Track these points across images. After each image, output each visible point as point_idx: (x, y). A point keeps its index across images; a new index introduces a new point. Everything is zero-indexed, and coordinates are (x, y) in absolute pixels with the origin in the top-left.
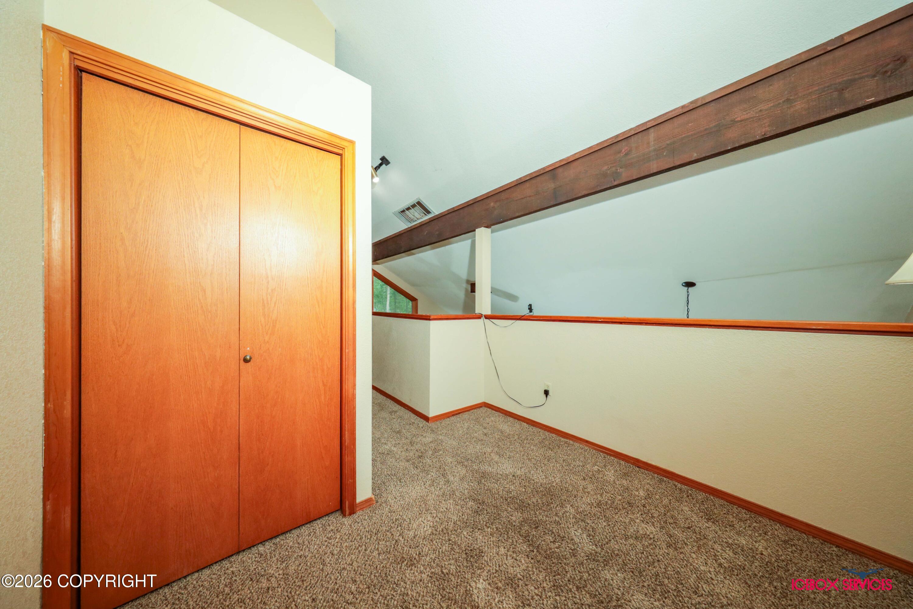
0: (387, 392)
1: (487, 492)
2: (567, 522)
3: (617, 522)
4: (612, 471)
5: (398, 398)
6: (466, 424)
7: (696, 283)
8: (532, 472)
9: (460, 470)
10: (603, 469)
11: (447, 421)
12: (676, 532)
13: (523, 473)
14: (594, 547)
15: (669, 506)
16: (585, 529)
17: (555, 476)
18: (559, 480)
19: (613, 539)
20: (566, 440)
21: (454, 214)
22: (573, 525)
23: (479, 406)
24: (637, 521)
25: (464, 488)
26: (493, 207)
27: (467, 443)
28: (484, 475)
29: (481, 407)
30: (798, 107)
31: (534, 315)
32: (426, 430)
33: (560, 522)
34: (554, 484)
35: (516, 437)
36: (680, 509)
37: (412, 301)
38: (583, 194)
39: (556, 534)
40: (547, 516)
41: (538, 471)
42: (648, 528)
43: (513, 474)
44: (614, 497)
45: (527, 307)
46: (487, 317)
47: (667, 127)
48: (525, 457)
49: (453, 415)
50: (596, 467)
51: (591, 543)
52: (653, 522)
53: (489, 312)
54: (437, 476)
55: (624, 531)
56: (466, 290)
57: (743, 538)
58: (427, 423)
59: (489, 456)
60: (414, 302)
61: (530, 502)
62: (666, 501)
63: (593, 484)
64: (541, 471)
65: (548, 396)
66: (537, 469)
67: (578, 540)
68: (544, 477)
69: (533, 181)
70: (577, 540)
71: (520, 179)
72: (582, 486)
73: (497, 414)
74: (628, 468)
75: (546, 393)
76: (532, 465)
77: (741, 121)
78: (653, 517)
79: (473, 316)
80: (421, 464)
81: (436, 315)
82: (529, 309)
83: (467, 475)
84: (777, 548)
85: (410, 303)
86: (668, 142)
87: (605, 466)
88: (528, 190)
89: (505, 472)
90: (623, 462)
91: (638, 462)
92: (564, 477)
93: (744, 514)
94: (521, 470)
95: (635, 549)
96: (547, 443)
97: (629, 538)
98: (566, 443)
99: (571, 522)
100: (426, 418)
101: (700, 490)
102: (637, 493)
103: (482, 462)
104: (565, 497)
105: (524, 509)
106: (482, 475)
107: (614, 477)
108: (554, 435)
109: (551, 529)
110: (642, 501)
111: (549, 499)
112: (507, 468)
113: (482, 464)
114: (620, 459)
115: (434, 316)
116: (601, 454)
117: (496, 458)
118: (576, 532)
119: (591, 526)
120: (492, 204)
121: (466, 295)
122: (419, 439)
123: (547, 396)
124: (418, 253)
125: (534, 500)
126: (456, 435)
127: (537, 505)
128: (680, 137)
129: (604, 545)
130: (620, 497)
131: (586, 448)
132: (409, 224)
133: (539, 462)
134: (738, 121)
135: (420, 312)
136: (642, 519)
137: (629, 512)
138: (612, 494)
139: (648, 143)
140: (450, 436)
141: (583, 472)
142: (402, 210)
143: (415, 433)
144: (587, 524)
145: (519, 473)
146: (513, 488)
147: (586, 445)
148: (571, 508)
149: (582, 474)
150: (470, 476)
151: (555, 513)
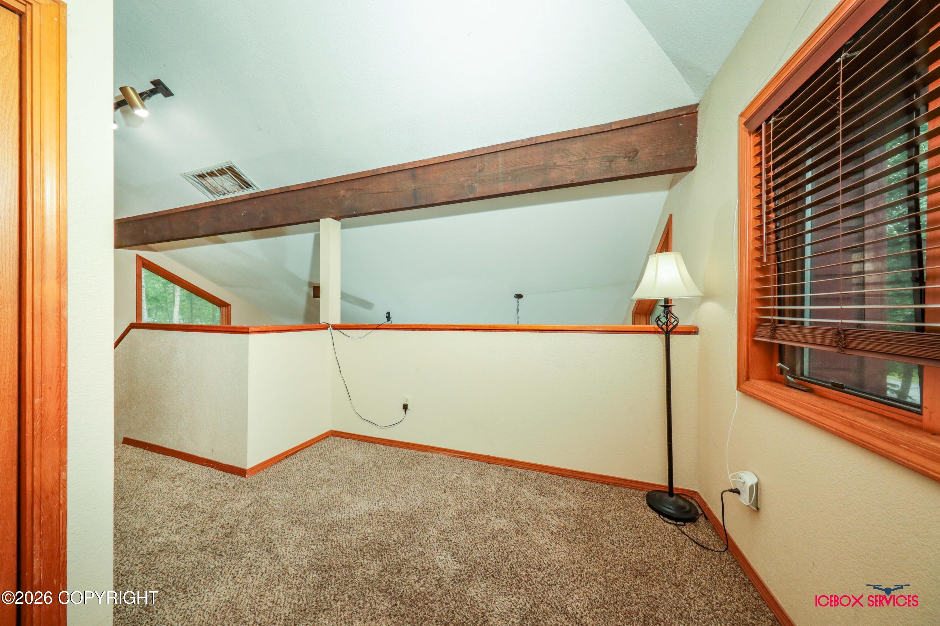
0: (167, 446)
1: (335, 549)
2: (431, 549)
3: (476, 527)
4: (469, 475)
5: (188, 452)
6: (306, 465)
7: (524, 295)
8: (392, 502)
9: (296, 532)
10: (460, 475)
11: (277, 467)
12: (521, 517)
13: (381, 508)
14: (458, 565)
15: (514, 493)
16: (449, 548)
17: (416, 498)
18: (421, 502)
19: (474, 547)
20: (425, 453)
21: (289, 195)
22: (437, 550)
23: (325, 436)
24: (492, 518)
25: (302, 557)
26: (344, 196)
27: (307, 491)
28: (331, 528)
29: (328, 437)
30: (590, 166)
31: (393, 323)
32: (240, 490)
33: (424, 551)
34: (416, 509)
35: (372, 464)
36: (522, 493)
37: (220, 307)
38: (442, 201)
39: (420, 568)
40: (410, 551)
41: (398, 499)
42: (501, 522)
43: (369, 512)
44: (472, 502)
45: (385, 315)
46: (335, 327)
47: (511, 155)
48: (383, 486)
49: (286, 457)
50: (455, 475)
51: (455, 563)
52: (504, 515)
53: (338, 322)
54: (258, 556)
55: (483, 534)
56: (308, 295)
57: (562, 501)
58: (243, 479)
59: (338, 498)
60: (224, 309)
61: (390, 541)
62: (511, 490)
63: (453, 495)
64: (401, 498)
65: (407, 410)
66: (396, 496)
67: (443, 565)
68: (405, 503)
69: (392, 176)
70: (441, 565)
71: (377, 170)
72: (443, 501)
73: (348, 441)
74: (481, 467)
75: (405, 407)
76: (391, 494)
77: (560, 166)
78: (504, 509)
79: (317, 326)
80: (230, 546)
81: (259, 327)
82: (387, 317)
83: (307, 535)
84: (581, 501)
85: (218, 309)
86: (512, 169)
87: (462, 471)
88: (385, 185)
89: (358, 514)
90: (476, 462)
91: (489, 459)
92: (425, 496)
93: (560, 480)
94: (378, 504)
95: (493, 550)
96: (406, 462)
97: (487, 540)
98: (425, 457)
99: (435, 547)
100: (241, 472)
101: (533, 470)
102: (490, 490)
103: (329, 510)
104: (428, 519)
105: (383, 554)
106: (329, 528)
107: (470, 480)
108: (413, 451)
109: (415, 565)
110: (495, 497)
111: (412, 528)
112: (361, 507)
113: (329, 512)
114: (474, 459)
115: (255, 327)
116: (458, 459)
117: (347, 498)
118: (440, 557)
119: (454, 542)
120: (342, 192)
121: (308, 301)
122: (226, 507)
123: (405, 411)
124: (231, 241)
125: (395, 537)
126: (291, 485)
127: (399, 542)
128: (521, 166)
129: (467, 558)
130: (477, 500)
131: (445, 457)
132: (213, 196)
133: (398, 487)
134: (557, 166)
135: (235, 323)
136: (496, 515)
137: (485, 513)
138: (471, 499)
139: (497, 165)
140: (281, 488)
141: (443, 485)
142: (200, 173)
143: (219, 499)
144: (450, 543)
145: (376, 508)
146: (369, 531)
147: (445, 454)
148: (434, 530)
149: (442, 487)
150: (312, 536)
151: (418, 543)
